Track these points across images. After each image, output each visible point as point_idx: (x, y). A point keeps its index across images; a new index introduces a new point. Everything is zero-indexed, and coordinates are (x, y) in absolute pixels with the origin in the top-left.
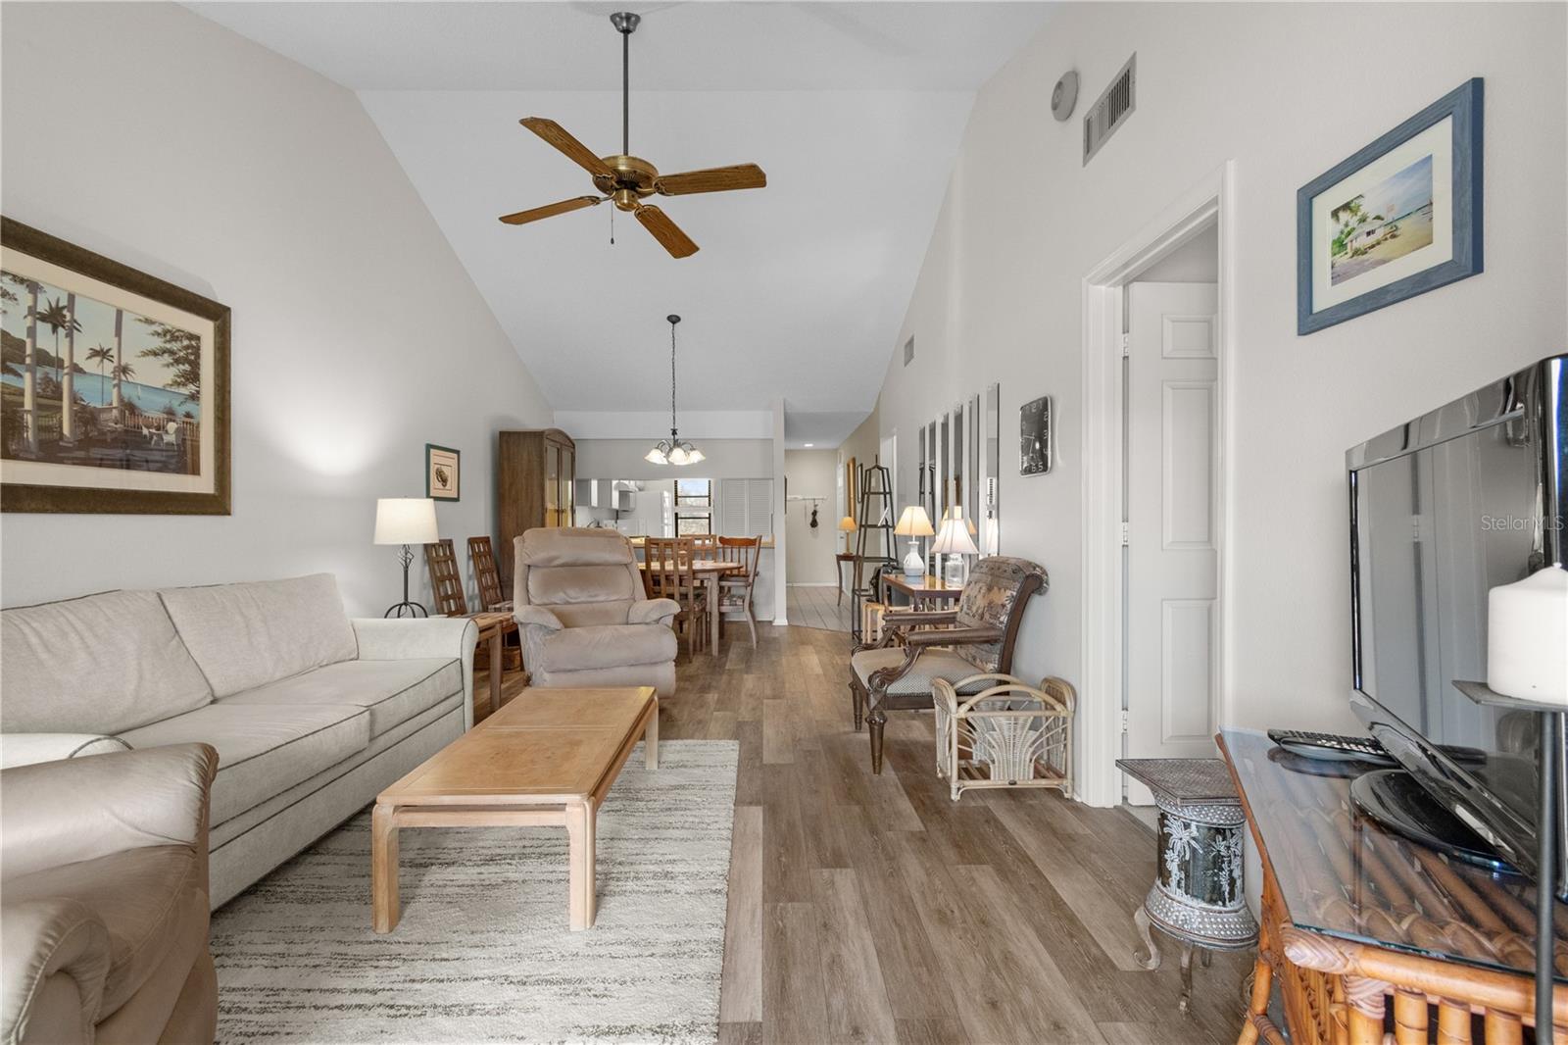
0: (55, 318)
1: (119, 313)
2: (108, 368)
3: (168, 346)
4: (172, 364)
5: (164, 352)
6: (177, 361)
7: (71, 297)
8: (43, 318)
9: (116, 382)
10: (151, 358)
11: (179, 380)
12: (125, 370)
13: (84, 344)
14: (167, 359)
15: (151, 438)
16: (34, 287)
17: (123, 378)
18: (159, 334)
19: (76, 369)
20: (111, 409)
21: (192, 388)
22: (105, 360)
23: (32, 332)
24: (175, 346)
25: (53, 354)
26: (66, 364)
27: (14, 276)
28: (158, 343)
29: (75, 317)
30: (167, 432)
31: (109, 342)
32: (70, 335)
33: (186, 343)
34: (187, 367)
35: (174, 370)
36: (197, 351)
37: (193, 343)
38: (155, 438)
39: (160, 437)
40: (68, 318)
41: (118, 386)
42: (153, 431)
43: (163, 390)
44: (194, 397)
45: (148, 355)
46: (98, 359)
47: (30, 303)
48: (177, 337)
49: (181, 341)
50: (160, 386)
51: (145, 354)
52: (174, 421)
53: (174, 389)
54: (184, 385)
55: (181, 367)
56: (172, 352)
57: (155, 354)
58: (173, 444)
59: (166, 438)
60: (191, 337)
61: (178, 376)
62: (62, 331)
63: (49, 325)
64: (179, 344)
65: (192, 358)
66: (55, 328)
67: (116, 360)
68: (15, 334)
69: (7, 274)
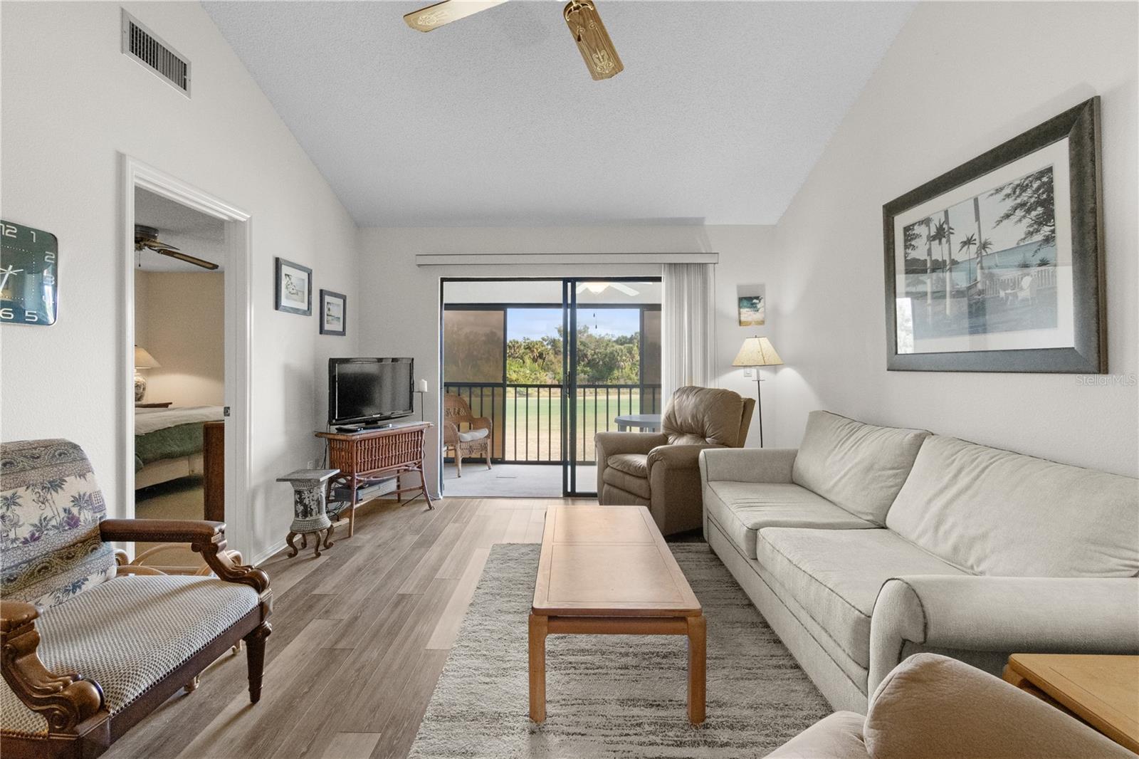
0: (941, 234)
1: (976, 200)
2: (973, 248)
3: (1019, 201)
4: (1024, 217)
5: (1016, 209)
6: (1029, 211)
7: (946, 212)
8: (934, 238)
9: (979, 259)
10: (1005, 222)
11: (1031, 229)
12: (984, 246)
13: (957, 239)
14: (1019, 213)
15: (1007, 298)
16: (926, 222)
17: (984, 254)
18: (1008, 196)
19: (954, 263)
20: (975, 285)
21: (1046, 230)
22: (971, 246)
23: (929, 252)
24: (1025, 197)
25: (940, 260)
26: (948, 262)
27: (919, 222)
28: (1010, 203)
29: (950, 225)
30: (1022, 289)
31: (971, 229)
32: (948, 241)
33: (1035, 185)
34: (1040, 210)
35: (1027, 221)
36: (1049, 187)
37: (1045, 179)
38: (1010, 298)
39: (1015, 296)
40: (946, 229)
41: (981, 262)
42: (1009, 291)
43: (1018, 247)
44: (1049, 239)
45: (1001, 221)
46: (966, 247)
47: (927, 233)
48: (1027, 185)
49: (1031, 186)
50: (1014, 245)
51: (999, 222)
52: (1028, 275)
53: (1028, 241)
54: (1038, 231)
55: (1034, 213)
56: (1022, 205)
57: (1007, 216)
58: (1028, 300)
59: (1021, 295)
60: (1041, 174)
61: (1031, 226)
62: (944, 240)
63: (937, 241)
64: (1029, 191)
65: (1045, 196)
66: (940, 243)
67: (977, 242)
68: (922, 258)
69: (916, 223)
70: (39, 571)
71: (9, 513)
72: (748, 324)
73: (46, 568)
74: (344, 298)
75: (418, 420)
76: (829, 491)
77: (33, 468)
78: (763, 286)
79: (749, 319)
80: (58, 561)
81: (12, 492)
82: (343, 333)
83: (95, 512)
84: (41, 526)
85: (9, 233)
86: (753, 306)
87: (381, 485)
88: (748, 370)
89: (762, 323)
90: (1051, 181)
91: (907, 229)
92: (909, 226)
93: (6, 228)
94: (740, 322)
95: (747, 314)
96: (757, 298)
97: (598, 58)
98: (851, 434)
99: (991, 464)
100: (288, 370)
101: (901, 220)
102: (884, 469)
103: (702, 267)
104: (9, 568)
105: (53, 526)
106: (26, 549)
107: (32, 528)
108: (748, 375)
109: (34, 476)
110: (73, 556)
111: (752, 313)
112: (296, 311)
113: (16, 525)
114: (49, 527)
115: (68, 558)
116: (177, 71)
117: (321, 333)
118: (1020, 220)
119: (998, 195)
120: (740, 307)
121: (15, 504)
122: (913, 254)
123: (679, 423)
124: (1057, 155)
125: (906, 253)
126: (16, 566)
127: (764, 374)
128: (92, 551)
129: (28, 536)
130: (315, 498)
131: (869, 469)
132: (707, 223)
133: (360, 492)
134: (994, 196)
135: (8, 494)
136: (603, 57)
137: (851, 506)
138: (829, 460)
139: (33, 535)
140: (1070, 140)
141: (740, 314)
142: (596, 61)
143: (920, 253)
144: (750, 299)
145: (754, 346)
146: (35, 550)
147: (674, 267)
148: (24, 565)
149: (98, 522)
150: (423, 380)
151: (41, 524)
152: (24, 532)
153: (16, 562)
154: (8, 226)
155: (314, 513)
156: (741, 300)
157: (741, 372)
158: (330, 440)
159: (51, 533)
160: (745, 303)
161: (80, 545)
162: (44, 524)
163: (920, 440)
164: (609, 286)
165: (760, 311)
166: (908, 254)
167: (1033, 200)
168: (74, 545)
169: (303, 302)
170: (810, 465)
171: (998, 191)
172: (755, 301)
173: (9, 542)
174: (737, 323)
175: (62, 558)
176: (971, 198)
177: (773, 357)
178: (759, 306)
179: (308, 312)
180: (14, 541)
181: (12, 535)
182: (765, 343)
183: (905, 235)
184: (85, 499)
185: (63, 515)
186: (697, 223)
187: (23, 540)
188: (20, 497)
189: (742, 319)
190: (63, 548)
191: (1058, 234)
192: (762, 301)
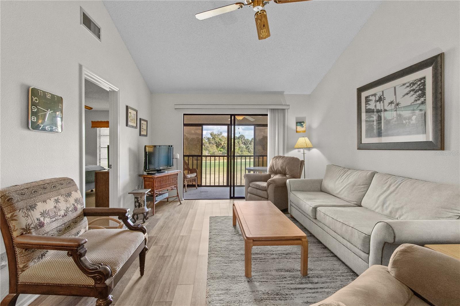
0: (380, 100)
1: (395, 88)
2: (393, 105)
3: (412, 88)
4: (414, 94)
5: (411, 91)
6: (416, 92)
7: (383, 92)
8: (377, 101)
9: (395, 109)
10: (406, 96)
11: (416, 99)
12: (398, 104)
13: (387, 102)
14: (412, 93)
15: (406, 123)
16: (375, 95)
17: (397, 107)
18: (408, 86)
19: (385, 110)
20: (394, 118)
21: (422, 99)
22: (392, 104)
23: (375, 106)
24: (414, 87)
25: (380, 109)
26: (383, 110)
27: (371, 95)
28: (408, 89)
29: (384, 96)
30: (412, 120)
31: (393, 98)
32: (383, 102)
33: (418, 83)
34: (420, 92)
35: (415, 96)
36: (424, 84)
37: (422, 81)
38: (408, 123)
39: (409, 122)
40: (383, 98)
42: (407, 121)
43: (411, 105)
44: (423, 103)
45: (405, 96)
46: (390, 105)
47: (375, 99)
48: (415, 83)
49: (417, 83)
50: (410, 104)
51: (404, 96)
52: (415, 115)
53: (415, 103)
54: (419, 100)
55: (418, 93)
56: (413, 90)
57: (407, 94)
58: (414, 124)
59: (412, 122)
60: (421, 79)
61: (416, 98)
62: (381, 102)
63: (379, 102)
64: (416, 85)
65: (422, 87)
66: (380, 102)
67: (395, 103)
68: (372, 108)
69: (370, 96)
70: (68, 228)
71: (57, 206)
72: (300, 132)
73: (69, 226)
74: (147, 121)
75: (176, 170)
76: (338, 194)
77: (62, 188)
78: (305, 118)
79: (300, 130)
80: (72, 224)
81: (57, 197)
82: (146, 136)
83: (81, 205)
84: (67, 211)
85: (48, 96)
86: (302, 125)
87: (163, 195)
88: (299, 149)
89: (305, 131)
90: (425, 82)
91: (366, 98)
92: (368, 96)
93: (48, 95)
94: (297, 131)
95: (299, 128)
96: (303, 122)
97: (262, 32)
98: (345, 172)
99: (402, 182)
100: (130, 150)
101: (364, 94)
102: (360, 185)
103: (283, 110)
104: (59, 226)
105: (70, 210)
106: (63, 219)
107: (64, 211)
108: (299, 151)
109: (63, 191)
110: (77, 222)
111: (301, 128)
112: (132, 127)
113: (59, 210)
114: (69, 211)
115: (76, 223)
116: (97, 31)
117: (140, 135)
118: (412, 96)
119: (404, 86)
120: (297, 126)
121: (59, 202)
122: (369, 107)
123: (275, 169)
124: (428, 73)
125: (366, 106)
126: (61, 225)
127: (306, 151)
128: (82, 220)
129: (63, 214)
130: (143, 200)
131: (354, 185)
132: (285, 93)
133: (156, 198)
134: (402, 87)
135: (56, 198)
136: (264, 31)
137: (346, 198)
138: (337, 182)
139: (65, 214)
140: (433, 67)
141: (297, 128)
142: (262, 33)
143: (372, 106)
144: (300, 123)
145: (303, 141)
146: (66, 220)
147: (273, 110)
148: (63, 225)
149: (82, 209)
150: (178, 154)
151: (67, 210)
152: (62, 213)
153: (61, 224)
154: (48, 94)
155: (142, 206)
156: (297, 123)
157: (297, 150)
158: (144, 178)
159: (70, 213)
160: (299, 124)
161: (78, 217)
162: (68, 210)
163: (373, 174)
164: (244, 117)
165: (304, 127)
166: (367, 107)
167: (417, 88)
168: (77, 218)
169: (135, 123)
170: (328, 184)
171: (404, 85)
172: (302, 123)
173: (58, 216)
174: (296, 132)
175: (73, 223)
176: (392, 87)
177: (310, 145)
178: (304, 125)
179: (136, 127)
180: (60, 216)
181: (59, 214)
182: (307, 139)
183: (366, 100)
184: (78, 200)
185: (73, 206)
186: (281, 93)
187: (62, 216)
188: (60, 199)
189: (298, 130)
190: (74, 219)
191: (427, 101)
192: (305, 123)
